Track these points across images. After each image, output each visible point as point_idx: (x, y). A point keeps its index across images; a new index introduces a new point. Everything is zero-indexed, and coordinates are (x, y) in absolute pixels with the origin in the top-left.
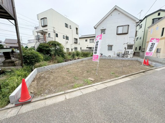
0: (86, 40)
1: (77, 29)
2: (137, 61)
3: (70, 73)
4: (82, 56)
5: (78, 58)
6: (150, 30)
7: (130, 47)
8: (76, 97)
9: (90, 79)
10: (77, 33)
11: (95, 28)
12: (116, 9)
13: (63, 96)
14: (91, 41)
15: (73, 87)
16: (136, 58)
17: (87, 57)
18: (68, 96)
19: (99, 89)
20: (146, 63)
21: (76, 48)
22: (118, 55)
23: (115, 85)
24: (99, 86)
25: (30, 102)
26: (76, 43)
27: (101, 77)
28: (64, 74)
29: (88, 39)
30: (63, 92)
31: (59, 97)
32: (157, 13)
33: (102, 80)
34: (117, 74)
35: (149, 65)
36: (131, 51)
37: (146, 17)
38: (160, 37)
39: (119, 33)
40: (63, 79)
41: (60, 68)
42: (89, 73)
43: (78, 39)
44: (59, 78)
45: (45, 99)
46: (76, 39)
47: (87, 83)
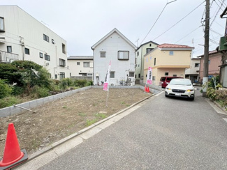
0: (78, 64)
1: (63, 46)
2: (139, 89)
3: (69, 110)
4: (76, 86)
5: (72, 89)
6: (145, 58)
7: (132, 74)
8: (96, 135)
9: (101, 112)
10: (64, 52)
11: (93, 49)
12: (115, 32)
13: (78, 138)
14: (86, 64)
15: (85, 125)
16: (137, 86)
17: (83, 86)
18: (85, 137)
19: (117, 120)
20: (147, 91)
21: (62, 74)
22: (121, 83)
23: (130, 114)
24: (115, 118)
25: (26, 161)
26: (63, 66)
27: (113, 108)
28: (60, 113)
29: (82, 62)
30: (76, 134)
31: (73, 141)
32: (149, 44)
33: (114, 111)
34: (127, 104)
35: (150, 92)
36: (133, 79)
37: (141, 46)
38: (153, 66)
39: (120, 58)
40: (63, 119)
41: (45, 105)
42: (96, 107)
43: (66, 61)
44: (55, 119)
45: (52, 149)
46: (63, 61)
47: (101, 117)
